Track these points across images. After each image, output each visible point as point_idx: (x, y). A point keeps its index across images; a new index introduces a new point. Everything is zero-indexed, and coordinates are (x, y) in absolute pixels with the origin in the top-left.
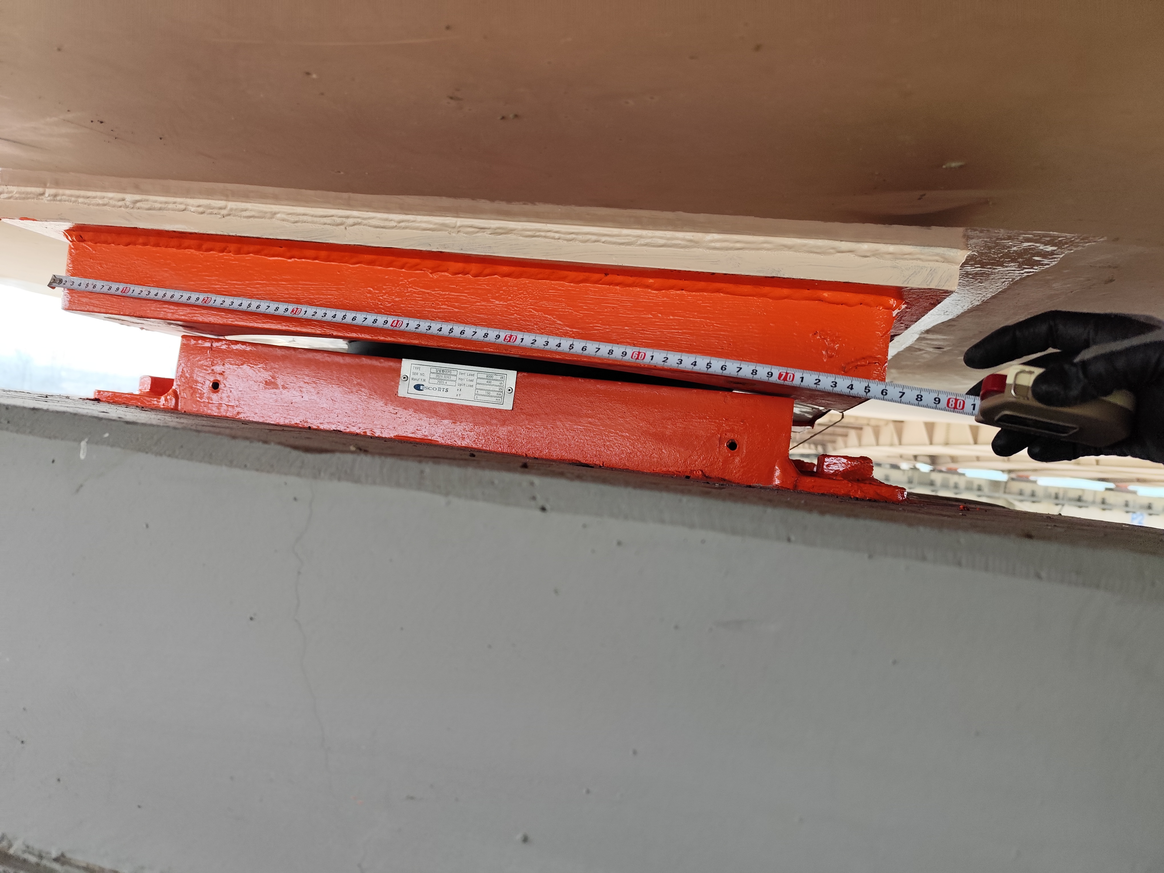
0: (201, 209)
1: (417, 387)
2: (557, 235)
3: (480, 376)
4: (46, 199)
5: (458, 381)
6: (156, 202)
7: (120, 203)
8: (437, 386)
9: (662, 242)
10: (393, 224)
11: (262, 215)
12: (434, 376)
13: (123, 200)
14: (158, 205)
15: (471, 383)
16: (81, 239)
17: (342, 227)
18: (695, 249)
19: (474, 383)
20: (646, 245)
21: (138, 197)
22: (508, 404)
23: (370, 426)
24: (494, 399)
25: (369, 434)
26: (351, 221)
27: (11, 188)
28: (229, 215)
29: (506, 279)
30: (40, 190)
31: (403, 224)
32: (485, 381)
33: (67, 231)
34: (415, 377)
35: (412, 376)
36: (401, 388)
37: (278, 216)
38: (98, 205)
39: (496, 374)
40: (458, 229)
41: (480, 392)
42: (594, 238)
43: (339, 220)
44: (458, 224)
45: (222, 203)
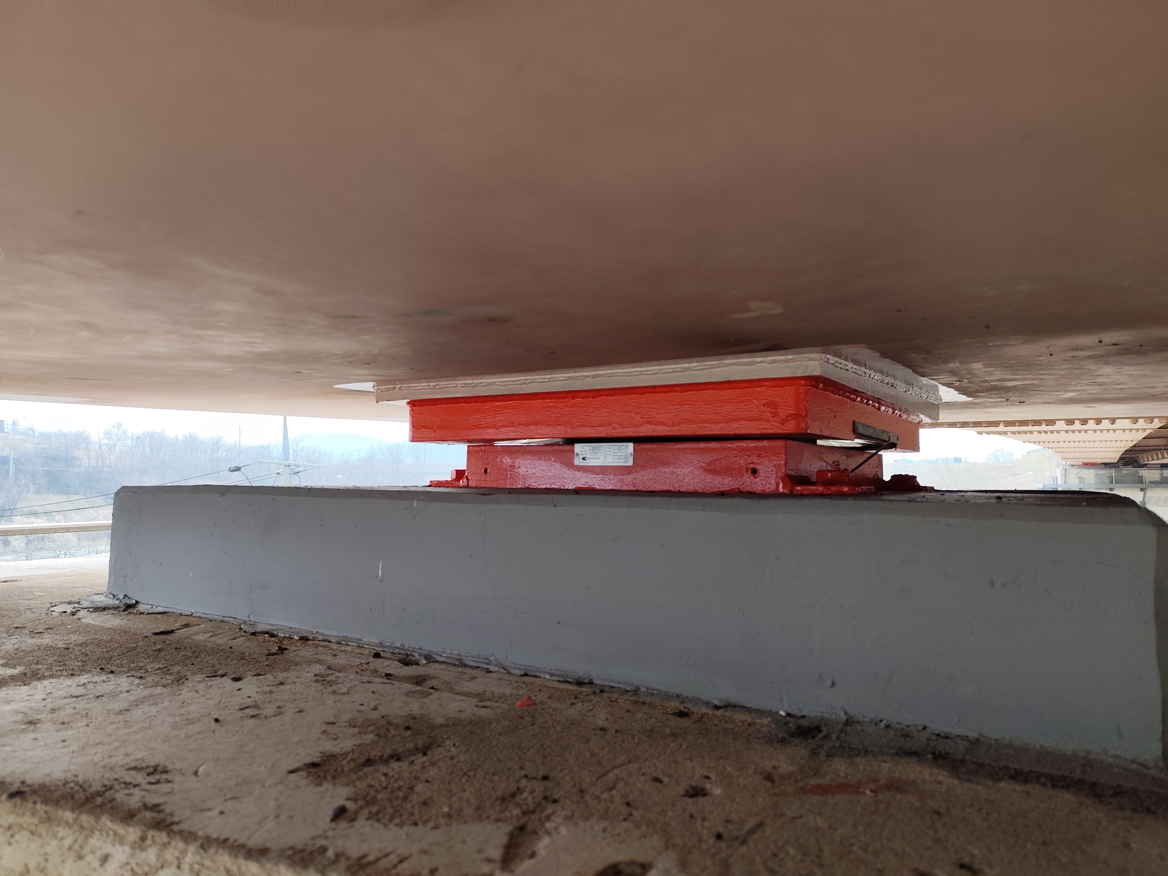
0: (463, 385)
1: (584, 459)
2: (622, 374)
3: (615, 448)
4: (396, 391)
5: (604, 453)
6: (443, 385)
7: (428, 387)
8: (593, 457)
9: (671, 370)
10: (547, 380)
11: (490, 384)
12: (591, 451)
13: (430, 385)
14: (444, 386)
15: (610, 453)
16: (414, 405)
17: (525, 385)
18: (688, 372)
19: (612, 453)
20: (664, 373)
21: (435, 384)
22: (630, 463)
23: (562, 484)
24: (623, 460)
25: (562, 488)
26: (528, 381)
27: (381, 387)
28: (475, 386)
29: (608, 397)
30: (394, 386)
31: (551, 380)
32: (617, 451)
33: (408, 402)
34: (582, 453)
35: (581, 453)
36: (575, 460)
37: (497, 383)
38: (419, 389)
39: (623, 446)
40: (577, 378)
41: (616, 457)
42: (639, 373)
43: (523, 382)
44: (576, 376)
45: (471, 381)
